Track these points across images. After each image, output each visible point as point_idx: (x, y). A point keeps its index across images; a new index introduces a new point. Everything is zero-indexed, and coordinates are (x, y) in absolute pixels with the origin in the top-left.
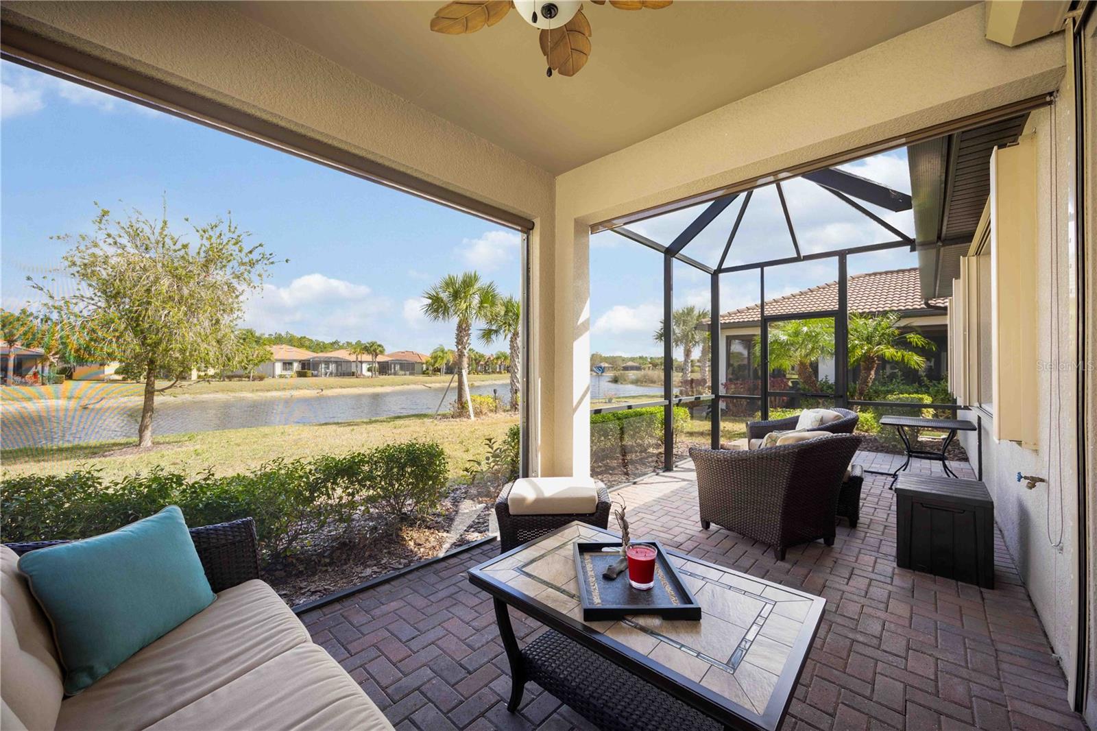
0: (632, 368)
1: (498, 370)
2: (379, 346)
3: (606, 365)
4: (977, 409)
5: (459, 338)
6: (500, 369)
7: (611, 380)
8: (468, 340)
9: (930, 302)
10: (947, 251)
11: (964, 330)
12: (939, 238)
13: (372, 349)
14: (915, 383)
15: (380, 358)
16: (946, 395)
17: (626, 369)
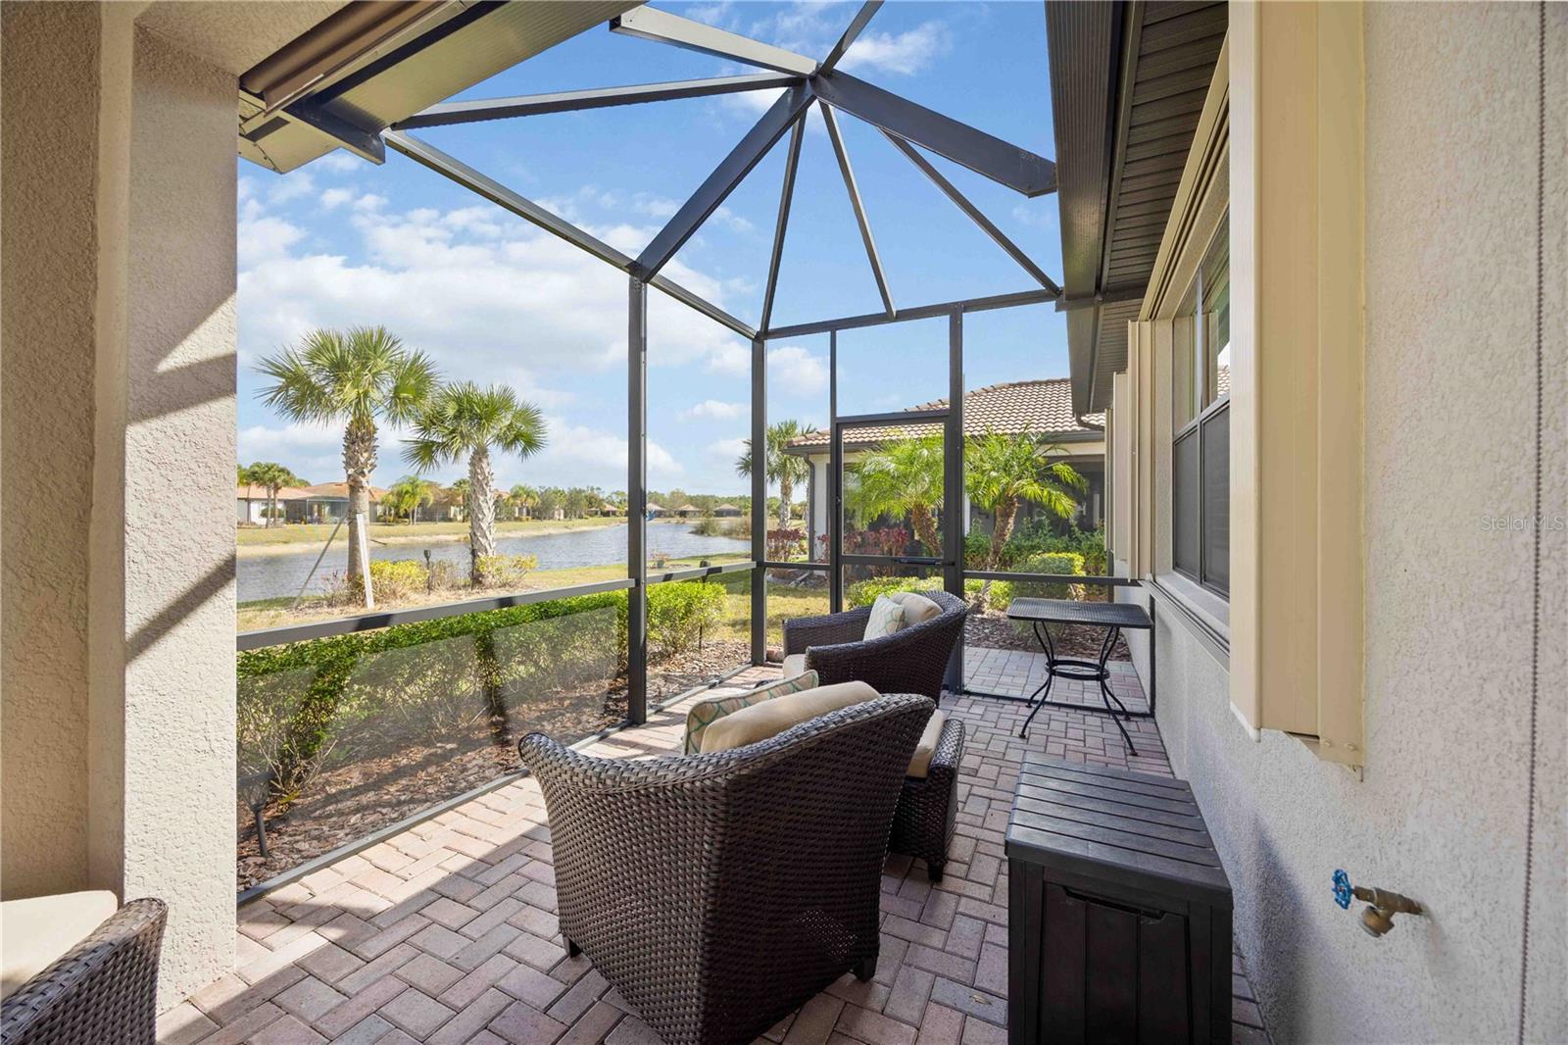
0: (729, 513)
1: (517, 515)
2: (282, 470)
3: (691, 508)
4: (1149, 586)
5: (350, 454)
6: (520, 512)
7: (694, 530)
8: (369, 459)
9: (1083, 418)
10: (1109, 311)
11: (1133, 450)
12: (1098, 286)
13: (267, 477)
14: (1064, 535)
15: (287, 493)
16: (1100, 552)
17: (719, 514)
